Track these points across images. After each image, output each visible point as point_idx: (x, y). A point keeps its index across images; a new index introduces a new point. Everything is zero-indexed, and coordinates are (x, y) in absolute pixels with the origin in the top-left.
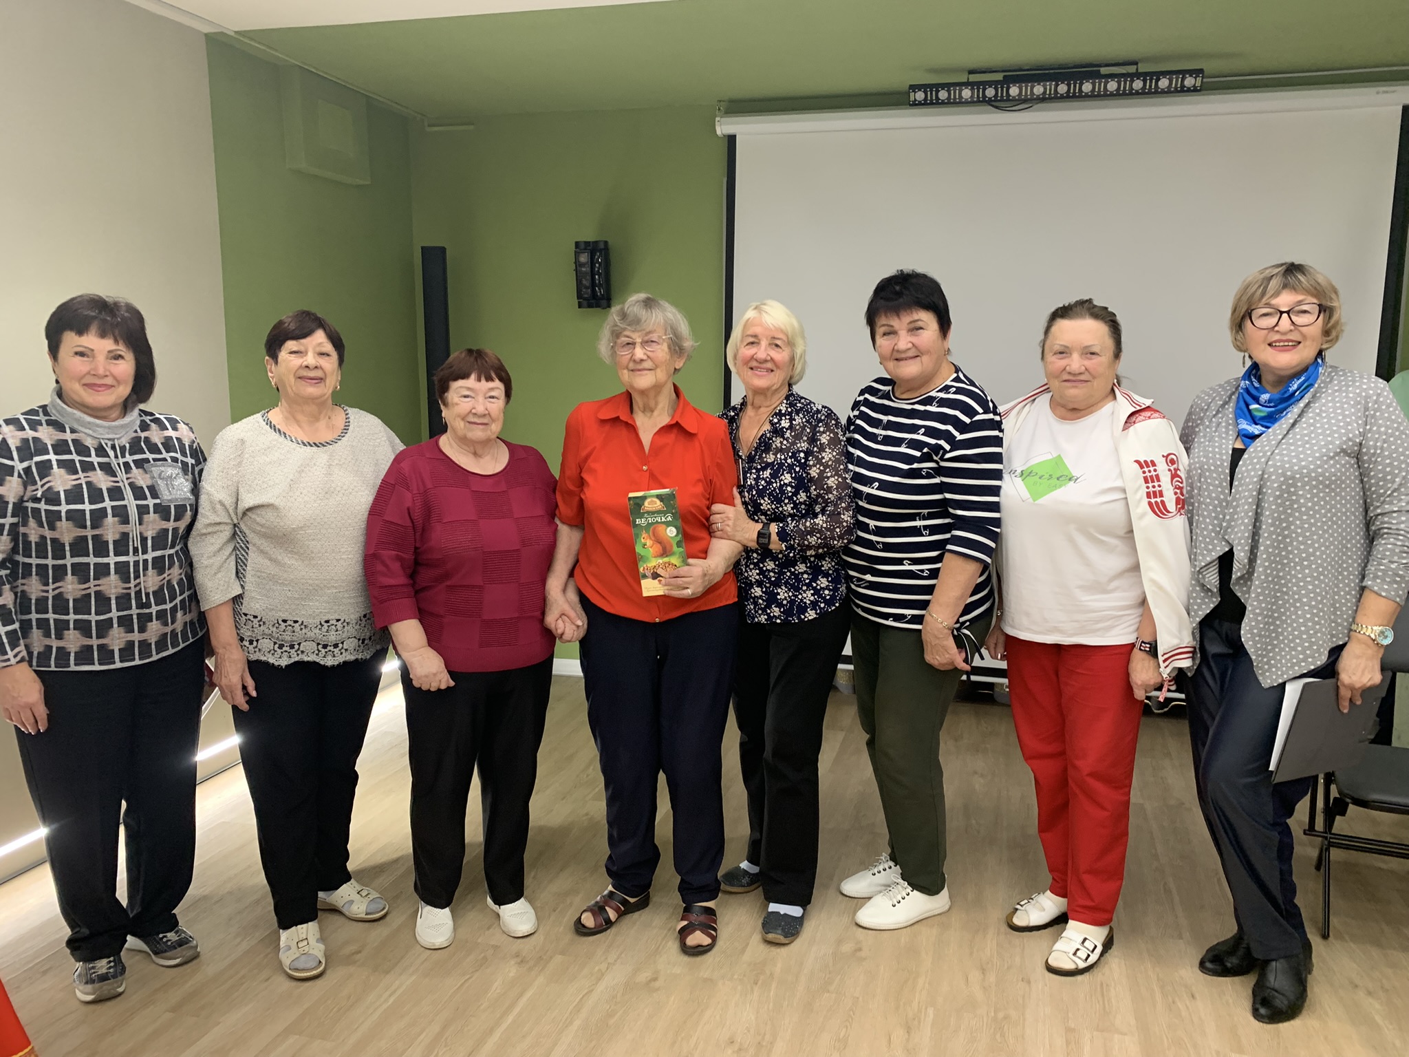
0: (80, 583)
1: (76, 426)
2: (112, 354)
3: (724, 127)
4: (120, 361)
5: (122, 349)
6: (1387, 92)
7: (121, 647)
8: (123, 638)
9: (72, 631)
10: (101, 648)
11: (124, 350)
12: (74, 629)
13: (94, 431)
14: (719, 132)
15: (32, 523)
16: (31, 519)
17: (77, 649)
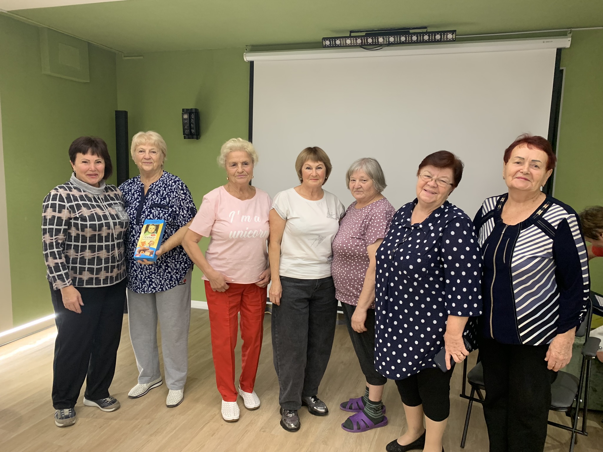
0: (92, 253)
1: (85, 189)
2: (97, 161)
3: (248, 58)
4: (100, 164)
5: (100, 159)
6: (548, 42)
7: (104, 278)
8: (105, 275)
9: (86, 272)
10: (96, 278)
11: (101, 159)
12: (87, 271)
13: (92, 191)
14: (245, 60)
15: (73, 228)
16: (73, 227)
17: (87, 279)
